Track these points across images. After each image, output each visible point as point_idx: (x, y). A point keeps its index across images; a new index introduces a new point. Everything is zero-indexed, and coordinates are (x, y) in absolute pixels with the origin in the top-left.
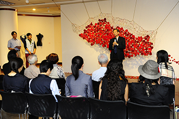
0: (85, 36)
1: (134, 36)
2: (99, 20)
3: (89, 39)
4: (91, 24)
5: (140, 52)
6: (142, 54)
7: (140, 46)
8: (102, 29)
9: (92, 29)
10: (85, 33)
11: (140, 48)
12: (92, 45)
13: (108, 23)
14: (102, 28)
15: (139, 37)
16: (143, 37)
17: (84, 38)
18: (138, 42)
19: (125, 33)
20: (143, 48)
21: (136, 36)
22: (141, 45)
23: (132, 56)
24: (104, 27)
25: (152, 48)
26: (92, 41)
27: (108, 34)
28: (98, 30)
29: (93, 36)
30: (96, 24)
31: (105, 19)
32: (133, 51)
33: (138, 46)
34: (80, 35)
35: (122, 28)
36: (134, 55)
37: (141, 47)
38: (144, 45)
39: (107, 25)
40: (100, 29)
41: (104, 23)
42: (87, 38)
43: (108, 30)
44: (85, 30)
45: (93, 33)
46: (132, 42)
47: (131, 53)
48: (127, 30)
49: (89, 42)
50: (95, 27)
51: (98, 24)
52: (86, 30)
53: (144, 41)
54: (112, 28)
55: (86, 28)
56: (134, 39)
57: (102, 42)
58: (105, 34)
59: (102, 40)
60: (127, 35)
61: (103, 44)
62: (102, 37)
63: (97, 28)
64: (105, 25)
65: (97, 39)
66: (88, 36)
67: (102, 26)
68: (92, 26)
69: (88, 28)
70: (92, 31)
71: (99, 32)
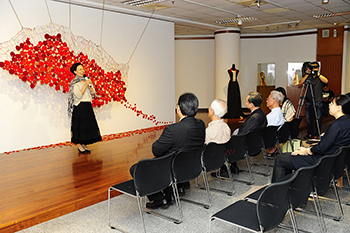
0: (15, 67)
1: (103, 71)
2: (47, 36)
3: (26, 73)
4: (28, 41)
5: (112, 97)
6: (115, 100)
7: (111, 87)
8: (54, 55)
9: (29, 53)
10: (13, 59)
11: (112, 90)
12: (32, 86)
13: (65, 44)
14: (53, 52)
16: (114, 73)
17: (11, 72)
18: (108, 81)
19: (92, 66)
20: (115, 89)
21: (106, 72)
23: (103, 103)
24: (57, 51)
25: (125, 89)
26: (31, 78)
28: (44, 57)
29: (33, 67)
30: (40, 43)
31: (59, 36)
32: (103, 96)
34: (1, 65)
35: (86, 57)
36: (105, 102)
38: (115, 85)
39: (61, 48)
40: (49, 54)
41: (57, 44)
42: (20, 71)
43: (64, 58)
44: (13, 54)
45: (33, 62)
46: (101, 81)
47: (101, 98)
48: (93, 61)
49: (24, 79)
50: (36, 48)
51: (45, 43)
52: (17, 52)
53: (115, 79)
54: (71, 54)
55: (18, 49)
56: (103, 75)
57: (54, 80)
58: (59, 65)
59: (54, 76)
60: (95, 69)
61: (56, 84)
62: (53, 70)
63: (42, 51)
64: (58, 47)
65: (43, 74)
66: (22, 67)
67: (53, 49)
68: (30, 46)
69: (21, 50)
70: (30, 58)
71: (46, 59)
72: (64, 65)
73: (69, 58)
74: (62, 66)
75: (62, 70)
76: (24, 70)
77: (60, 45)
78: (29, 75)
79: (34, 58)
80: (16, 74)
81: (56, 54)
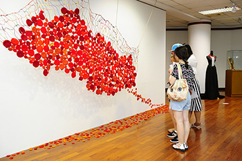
0: (25, 48)
1: (117, 55)
2: (64, 10)
3: (38, 56)
4: (41, 16)
5: (125, 83)
6: (126, 86)
8: (71, 34)
9: (43, 30)
10: (22, 37)
12: (45, 73)
13: (83, 22)
14: (70, 31)
15: (122, 58)
16: (127, 57)
17: (20, 55)
18: (122, 66)
19: (108, 49)
23: (117, 91)
24: (74, 30)
25: (135, 75)
28: (59, 35)
29: (46, 48)
30: (56, 18)
31: (77, 11)
32: (117, 82)
34: (7, 44)
35: (103, 38)
39: (79, 26)
40: (65, 33)
41: (74, 21)
42: (31, 53)
43: (82, 39)
45: (47, 42)
46: (116, 66)
47: (115, 85)
48: (109, 43)
49: (36, 64)
50: (51, 25)
51: (61, 19)
52: (27, 28)
53: (127, 64)
54: (90, 34)
55: (29, 23)
56: (117, 60)
57: (71, 65)
58: (76, 46)
59: (70, 60)
60: (110, 53)
61: (72, 70)
62: (69, 53)
63: (58, 29)
64: (76, 24)
65: (58, 57)
66: (34, 48)
67: (70, 26)
68: (44, 21)
69: (33, 25)
70: (43, 36)
71: (62, 39)
72: (82, 47)
73: (87, 38)
74: (79, 49)
75: (79, 53)
76: (36, 52)
77: (78, 22)
78: (42, 59)
79: (48, 37)
80: (26, 57)
81: (74, 33)
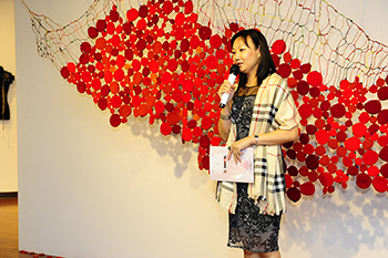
0: (86, 77)
1: (317, 77)
3: (106, 90)
4: (114, 15)
5: (352, 171)
6: (363, 183)
7: (350, 133)
8: (162, 40)
9: (115, 40)
10: (83, 59)
11: (353, 144)
12: (115, 121)
14: (161, 33)
15: (344, 83)
16: (367, 83)
17: (82, 88)
18: (338, 111)
20: (369, 145)
21: (331, 80)
22: (358, 129)
23: (309, 190)
24: (169, 28)
26: (115, 102)
27: (185, 66)
28: (141, 46)
29: (119, 75)
30: (132, 14)
33: (342, 136)
34: (65, 72)
36: (318, 186)
37: (355, 141)
38: (374, 128)
39: (180, 16)
40: (151, 37)
41: (168, 8)
42: (97, 85)
43: (185, 46)
44: (85, 46)
45: (121, 62)
47: (304, 172)
49: (103, 105)
50: (127, 28)
51: (143, 10)
52: (92, 43)
53: (374, 106)
54: (206, 32)
55: (92, 32)
56: (315, 92)
57: (159, 107)
58: (173, 66)
59: (159, 96)
61: (163, 118)
62: (159, 81)
63: (139, 34)
64: (173, 16)
65: (138, 90)
66: (101, 75)
67: (160, 23)
68: (117, 24)
69: (100, 35)
70: (115, 53)
71: (146, 53)
73: (196, 43)
74: (179, 70)
76: (103, 82)
77: (177, 9)
78: (111, 95)
79: (122, 53)
80: (89, 92)
81: (167, 36)
